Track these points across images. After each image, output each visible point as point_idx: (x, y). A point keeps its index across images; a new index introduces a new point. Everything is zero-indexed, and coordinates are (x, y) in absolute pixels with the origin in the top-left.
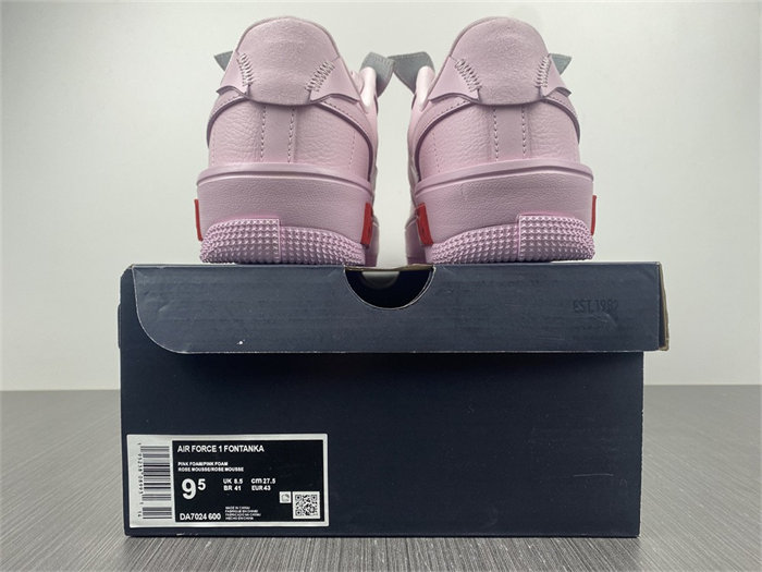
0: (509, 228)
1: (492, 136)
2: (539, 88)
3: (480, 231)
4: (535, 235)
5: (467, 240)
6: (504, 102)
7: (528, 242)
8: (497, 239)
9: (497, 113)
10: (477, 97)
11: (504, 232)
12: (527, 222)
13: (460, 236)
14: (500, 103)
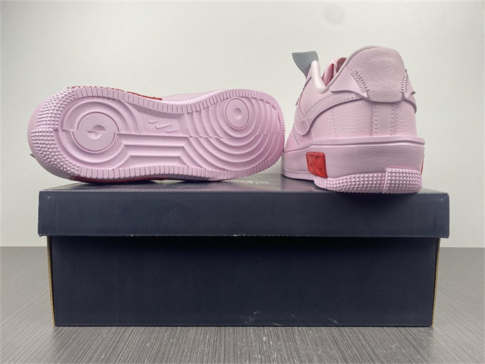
0: (380, 175)
1: (374, 120)
2: (403, 93)
3: (362, 175)
4: (396, 180)
5: (353, 180)
6: (383, 101)
7: (390, 184)
8: (372, 181)
9: (378, 106)
10: (366, 96)
11: (377, 177)
12: (392, 173)
13: (349, 176)
14: (380, 101)
